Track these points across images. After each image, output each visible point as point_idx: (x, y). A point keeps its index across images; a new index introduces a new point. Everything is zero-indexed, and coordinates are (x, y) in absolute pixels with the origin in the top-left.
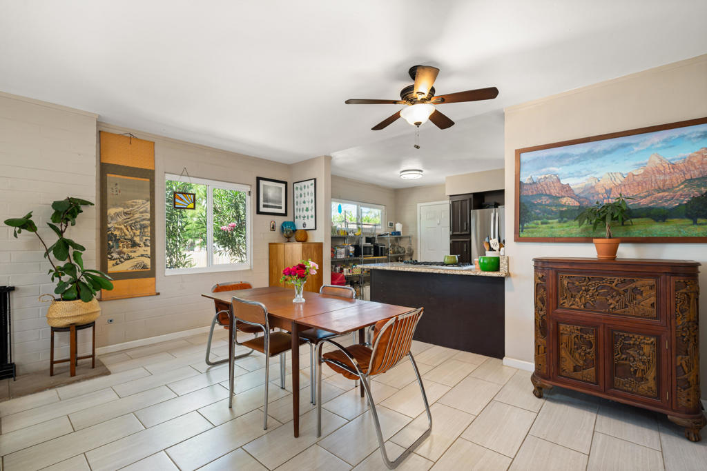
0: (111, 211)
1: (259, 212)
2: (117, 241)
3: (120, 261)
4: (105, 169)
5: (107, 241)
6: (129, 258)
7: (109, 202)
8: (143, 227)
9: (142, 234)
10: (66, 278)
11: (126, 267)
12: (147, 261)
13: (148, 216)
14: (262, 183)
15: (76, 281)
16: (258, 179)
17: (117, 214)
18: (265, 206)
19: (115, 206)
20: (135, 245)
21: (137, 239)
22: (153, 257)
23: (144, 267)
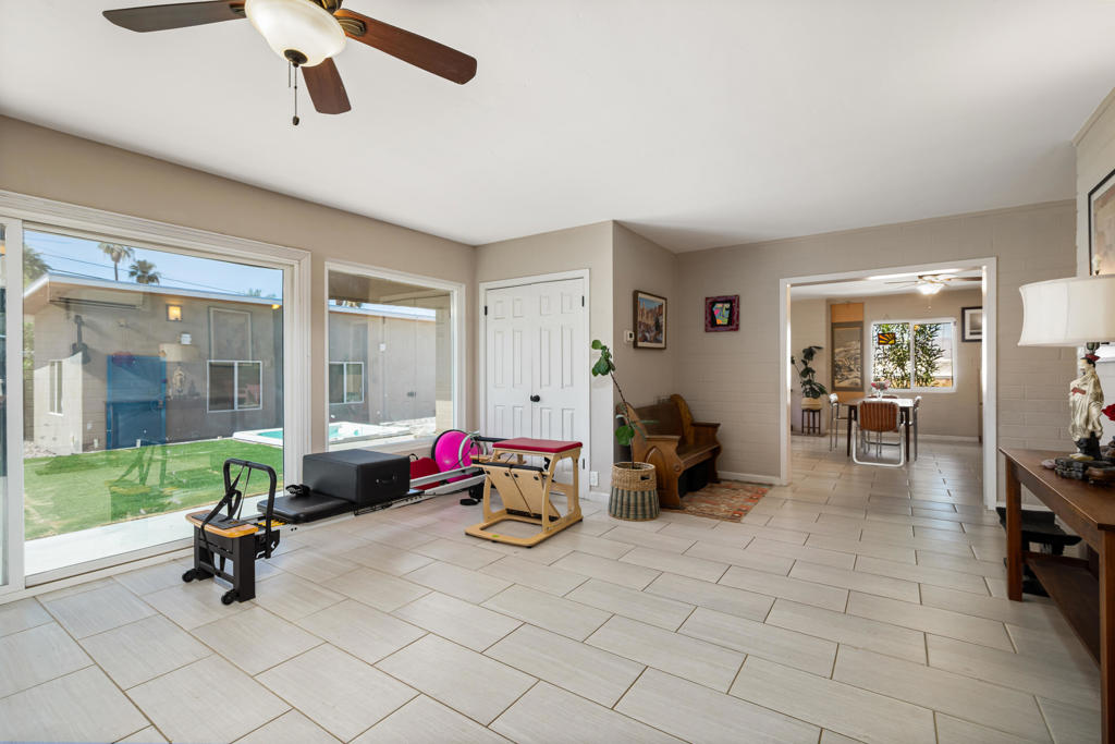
0: (837, 351)
1: (964, 340)
2: (840, 368)
3: (843, 379)
4: (834, 326)
5: (835, 369)
6: (847, 378)
7: (836, 345)
8: (856, 359)
9: (855, 364)
10: (808, 386)
11: (845, 384)
12: (859, 381)
13: (859, 351)
14: (967, 312)
15: (812, 389)
16: (963, 309)
17: (840, 352)
18: (971, 334)
19: (839, 347)
20: (851, 370)
21: (852, 367)
22: (862, 378)
23: (857, 384)
